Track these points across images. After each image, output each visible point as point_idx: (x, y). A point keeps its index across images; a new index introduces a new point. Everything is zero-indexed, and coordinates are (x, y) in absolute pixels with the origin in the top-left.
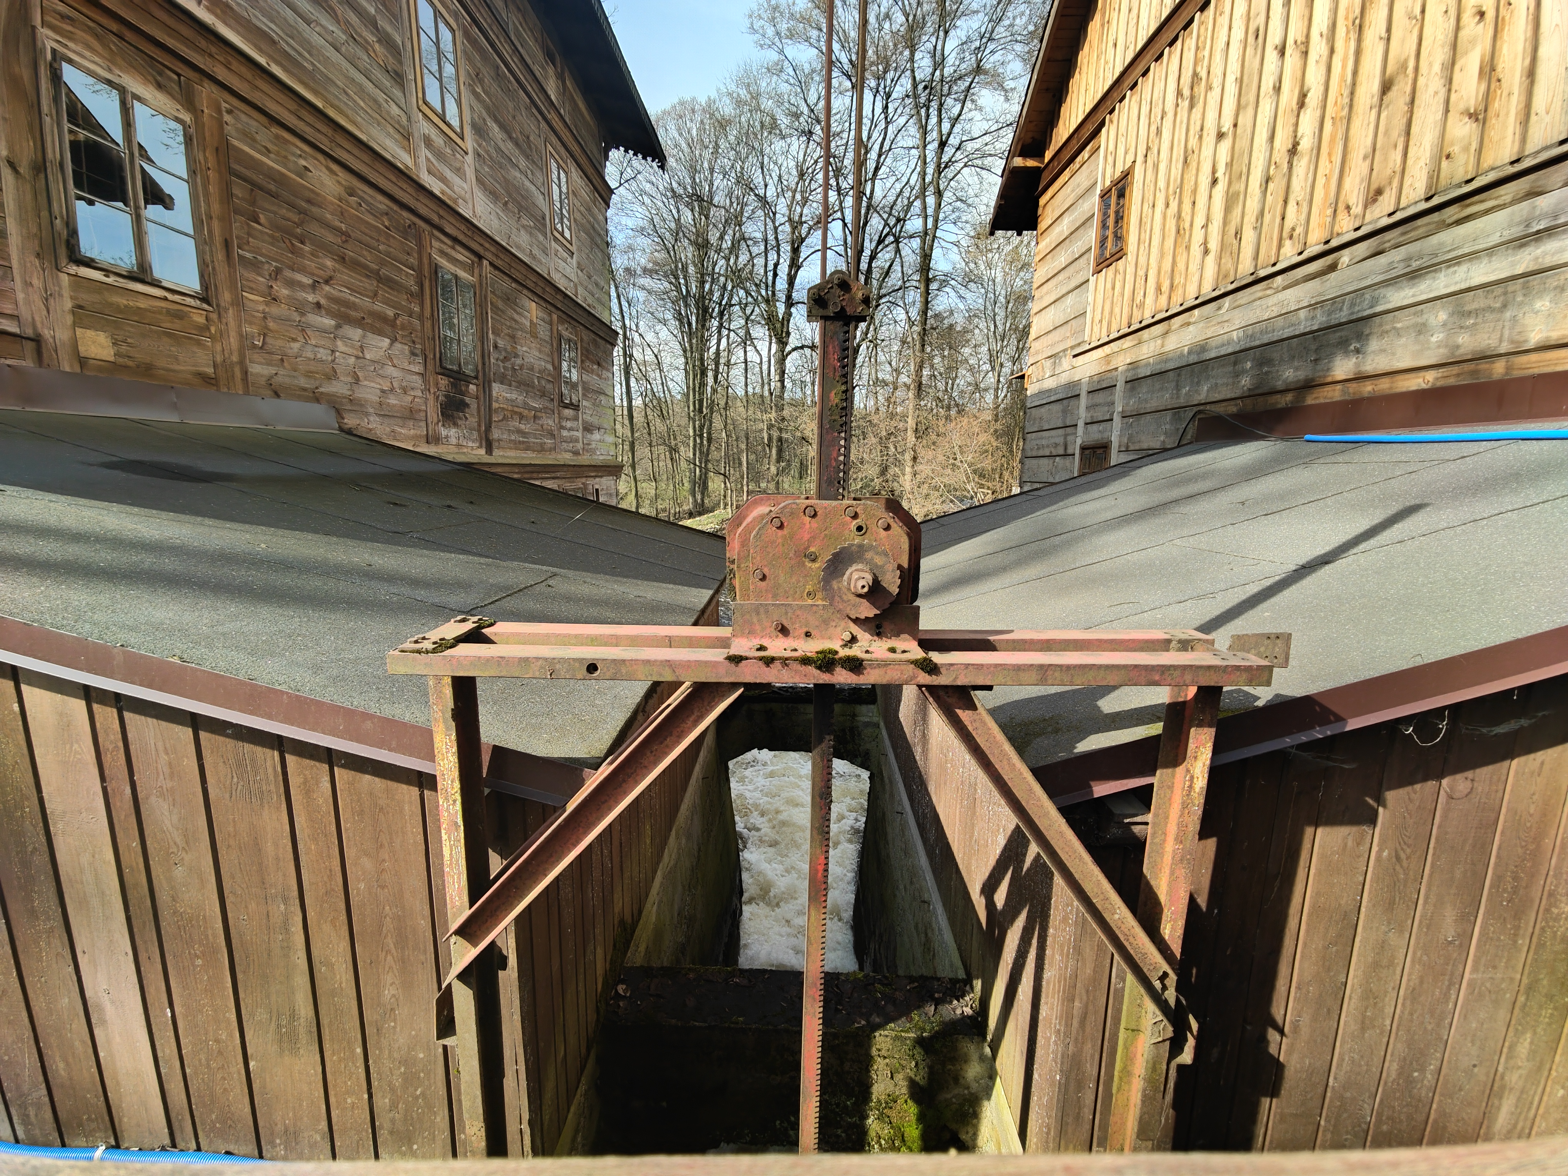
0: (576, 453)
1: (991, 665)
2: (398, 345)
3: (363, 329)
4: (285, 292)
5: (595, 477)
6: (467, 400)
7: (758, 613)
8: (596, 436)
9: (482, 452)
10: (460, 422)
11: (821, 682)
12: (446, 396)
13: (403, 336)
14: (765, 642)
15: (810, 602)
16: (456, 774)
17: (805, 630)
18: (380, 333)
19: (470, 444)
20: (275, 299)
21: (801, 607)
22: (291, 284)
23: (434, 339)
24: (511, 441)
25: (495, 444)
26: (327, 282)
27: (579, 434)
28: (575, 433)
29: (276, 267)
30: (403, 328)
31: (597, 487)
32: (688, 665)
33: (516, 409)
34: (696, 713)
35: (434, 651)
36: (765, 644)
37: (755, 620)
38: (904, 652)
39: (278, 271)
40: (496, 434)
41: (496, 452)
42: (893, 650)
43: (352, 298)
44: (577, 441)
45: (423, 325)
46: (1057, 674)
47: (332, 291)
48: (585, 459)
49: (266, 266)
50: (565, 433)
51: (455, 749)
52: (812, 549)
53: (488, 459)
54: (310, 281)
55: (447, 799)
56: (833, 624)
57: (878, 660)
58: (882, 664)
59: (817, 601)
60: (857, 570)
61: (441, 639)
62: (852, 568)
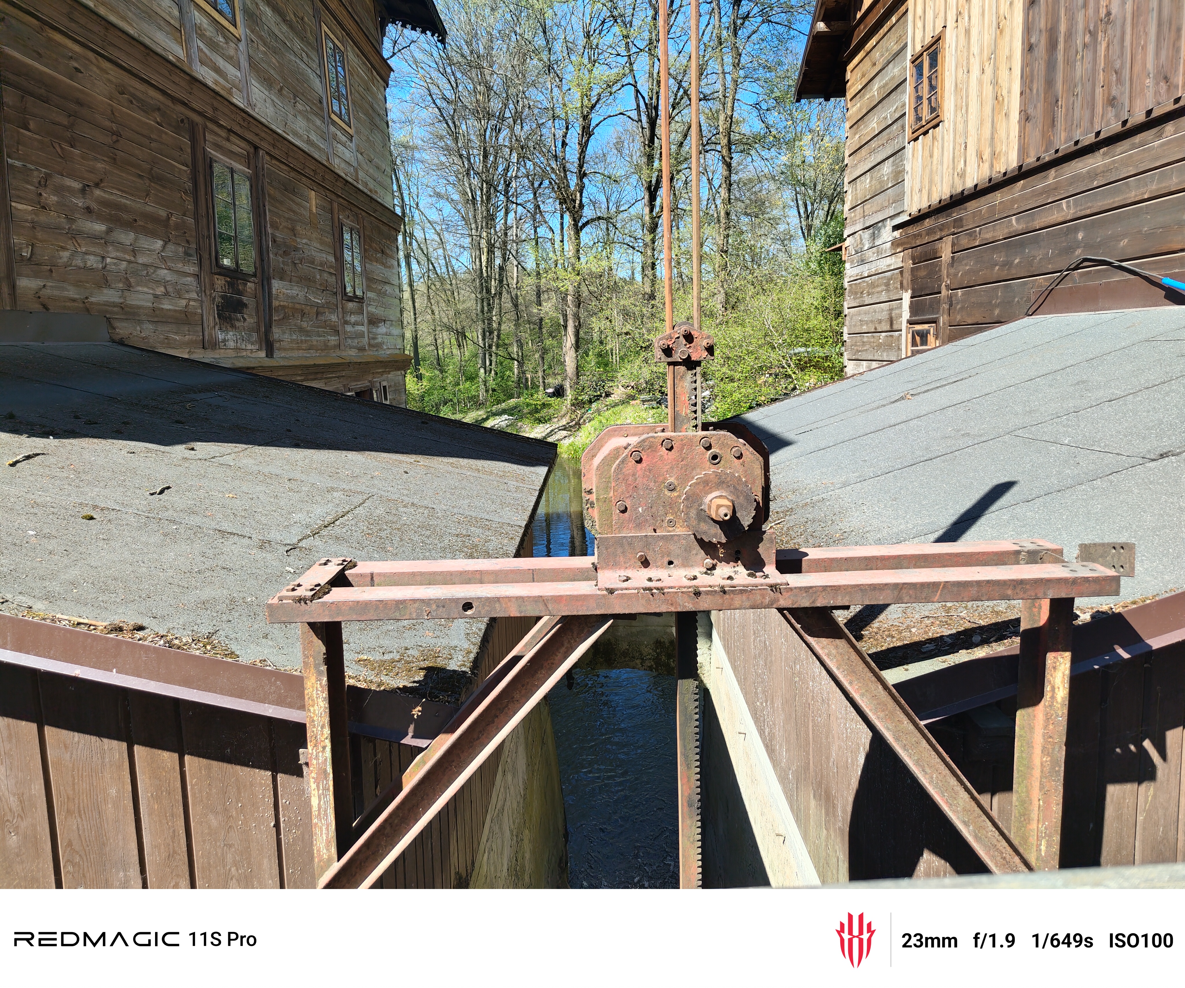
0: (362, 349)
2: (171, 247)
3: (136, 232)
4: (54, 199)
5: (382, 374)
6: (245, 299)
7: (622, 545)
8: (382, 329)
9: (263, 354)
10: (238, 324)
12: (223, 297)
13: (177, 236)
14: (630, 574)
15: (671, 531)
17: (668, 559)
18: (154, 234)
19: (249, 347)
20: (44, 207)
22: (60, 190)
23: (209, 237)
24: (292, 341)
25: (276, 345)
26: (97, 185)
27: (364, 329)
28: (360, 328)
29: (45, 173)
30: (177, 227)
31: (384, 383)
33: (297, 306)
36: (629, 576)
37: (619, 553)
39: (47, 177)
40: (276, 333)
41: (276, 354)
43: (124, 201)
44: (361, 335)
45: (197, 222)
46: (912, 592)
47: (102, 194)
48: (370, 355)
49: (36, 173)
50: (349, 328)
51: (326, 695)
52: (671, 480)
53: (269, 362)
54: (81, 185)
56: (694, 552)
57: (740, 586)
58: (744, 590)
59: (677, 530)
60: (716, 497)
61: (317, 586)
62: (710, 497)
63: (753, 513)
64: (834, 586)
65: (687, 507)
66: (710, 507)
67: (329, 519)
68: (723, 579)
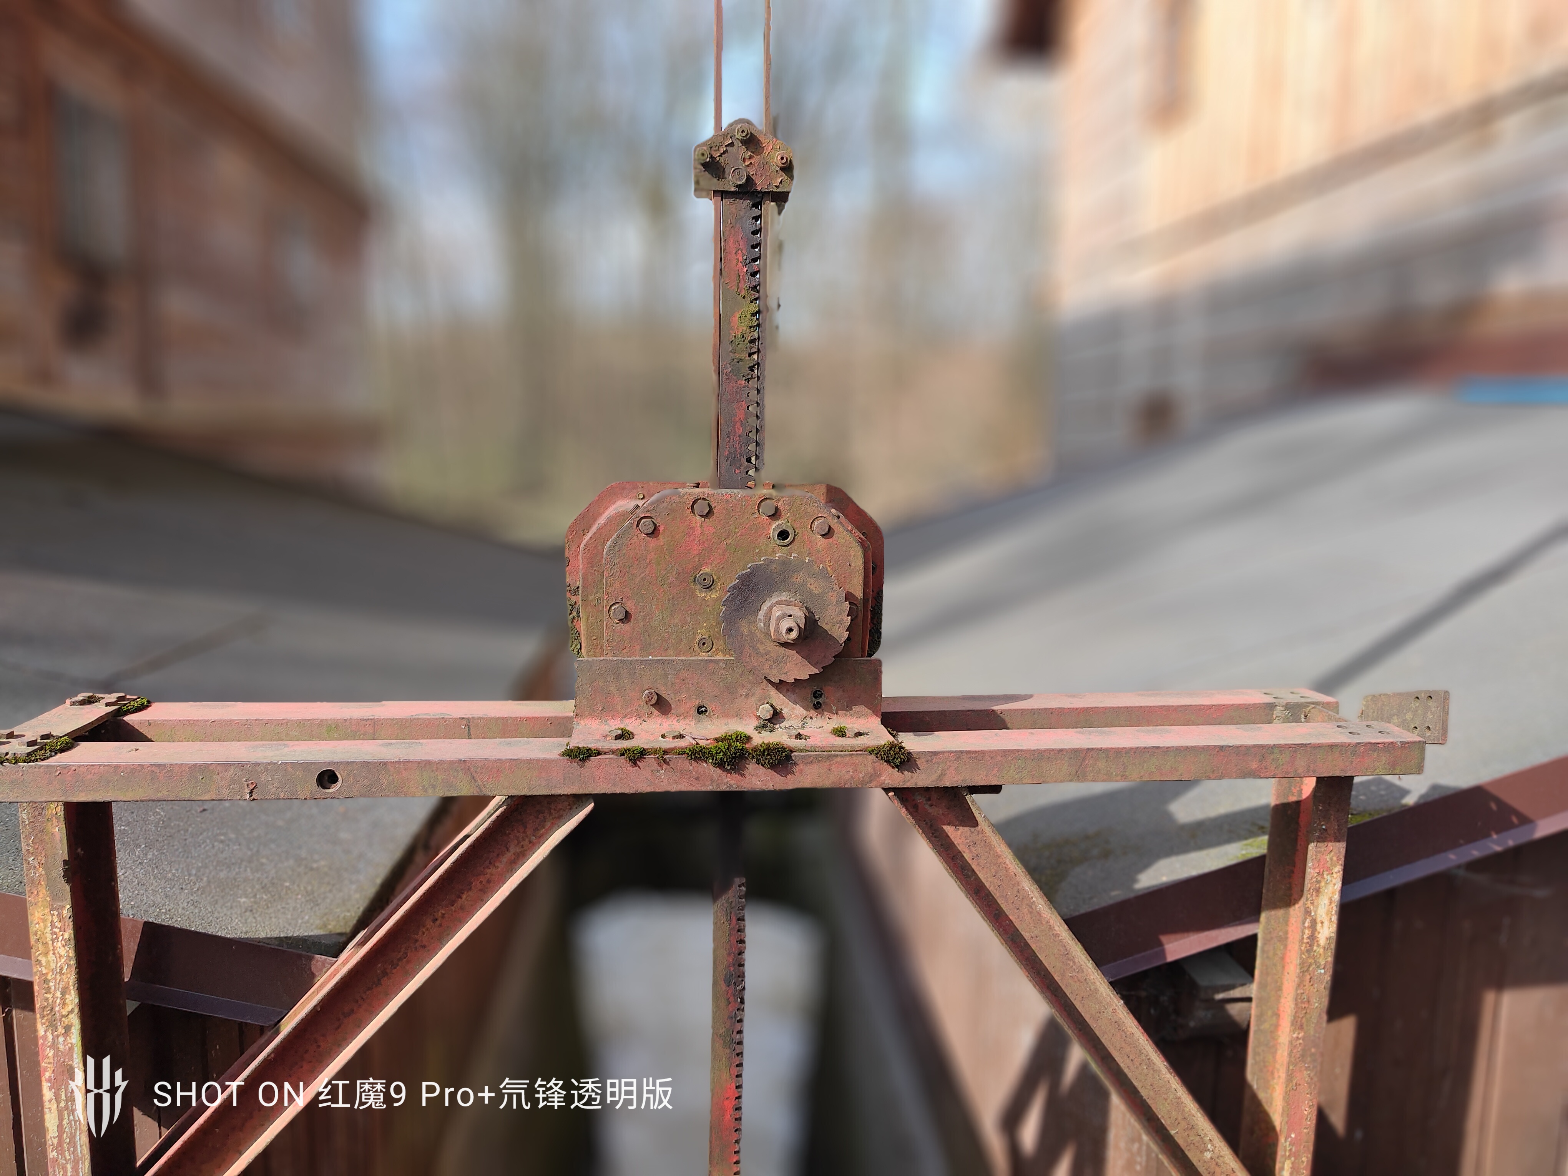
1: (997, 752)
7: (618, 677)
11: (724, 788)
12: (70, 308)
14: (630, 725)
15: (704, 656)
16: (71, 978)
17: (697, 703)
21: (688, 665)
32: (497, 767)
34: (513, 849)
35: (30, 758)
36: (630, 728)
37: (613, 688)
38: (859, 734)
42: (840, 733)
46: (1101, 764)
51: (69, 933)
52: (707, 570)
55: (52, 1025)
56: (743, 692)
57: (817, 749)
58: (823, 756)
61: (44, 737)
64: (975, 752)
68: (789, 737)
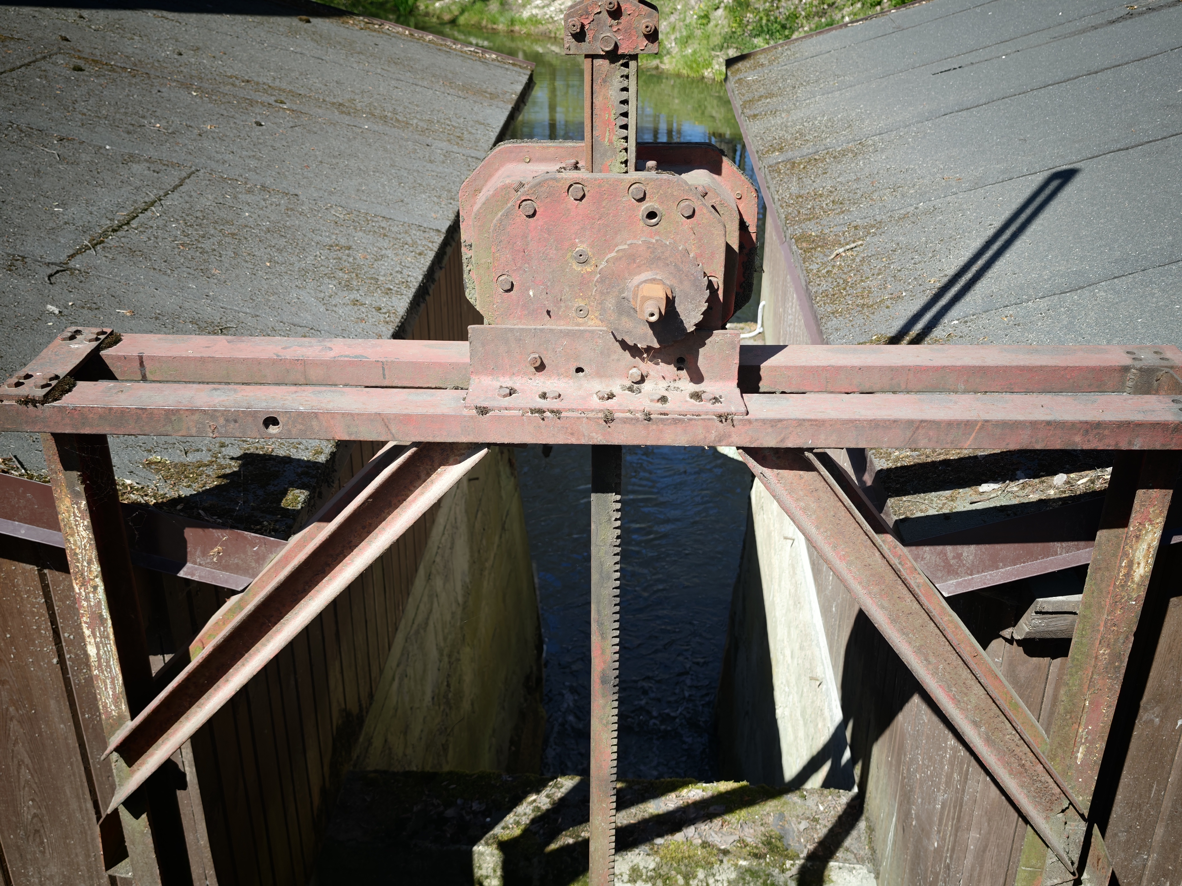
7: (506, 342)
14: (517, 383)
15: (580, 324)
17: (575, 362)
21: (566, 334)
32: (406, 419)
35: (46, 399)
36: (516, 387)
37: (502, 351)
42: (698, 397)
46: (933, 434)
51: (87, 522)
52: (582, 247)
56: (615, 357)
57: (675, 413)
58: (679, 420)
59: (590, 323)
60: (645, 282)
61: (51, 379)
62: (637, 279)
63: (704, 306)
64: (816, 420)
65: (602, 293)
66: (635, 295)
67: (122, 215)
68: (652, 401)
